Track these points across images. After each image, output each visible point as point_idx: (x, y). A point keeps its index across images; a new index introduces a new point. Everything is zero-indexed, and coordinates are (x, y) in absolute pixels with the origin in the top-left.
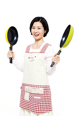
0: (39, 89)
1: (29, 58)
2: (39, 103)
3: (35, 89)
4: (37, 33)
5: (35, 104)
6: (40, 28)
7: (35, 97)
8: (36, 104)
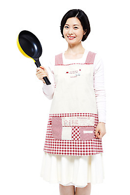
0: (89, 119)
1: (67, 73)
2: (92, 140)
3: (84, 120)
4: (72, 35)
5: (85, 142)
6: (76, 28)
7: (85, 132)
8: (88, 142)
